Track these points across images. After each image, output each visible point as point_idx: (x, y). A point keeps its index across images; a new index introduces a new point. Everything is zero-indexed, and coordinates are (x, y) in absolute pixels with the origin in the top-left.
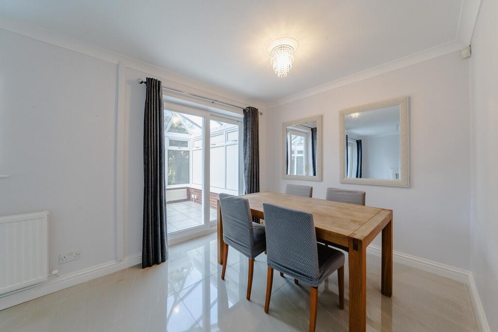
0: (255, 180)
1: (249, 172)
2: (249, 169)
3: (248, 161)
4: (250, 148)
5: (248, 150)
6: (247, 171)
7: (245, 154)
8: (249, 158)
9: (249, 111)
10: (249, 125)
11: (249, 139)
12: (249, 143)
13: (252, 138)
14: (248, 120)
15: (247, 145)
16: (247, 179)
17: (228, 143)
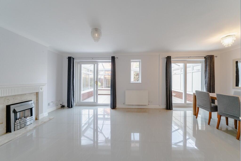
0: (212, 88)
1: (208, 85)
2: (208, 83)
3: (207, 79)
4: (208, 73)
5: (207, 75)
6: (206, 84)
7: (206, 77)
8: (208, 78)
9: (208, 57)
10: (208, 63)
11: (208, 70)
12: (208, 72)
13: (210, 69)
14: (208, 61)
15: (207, 73)
16: (206, 87)
17: (193, 71)
